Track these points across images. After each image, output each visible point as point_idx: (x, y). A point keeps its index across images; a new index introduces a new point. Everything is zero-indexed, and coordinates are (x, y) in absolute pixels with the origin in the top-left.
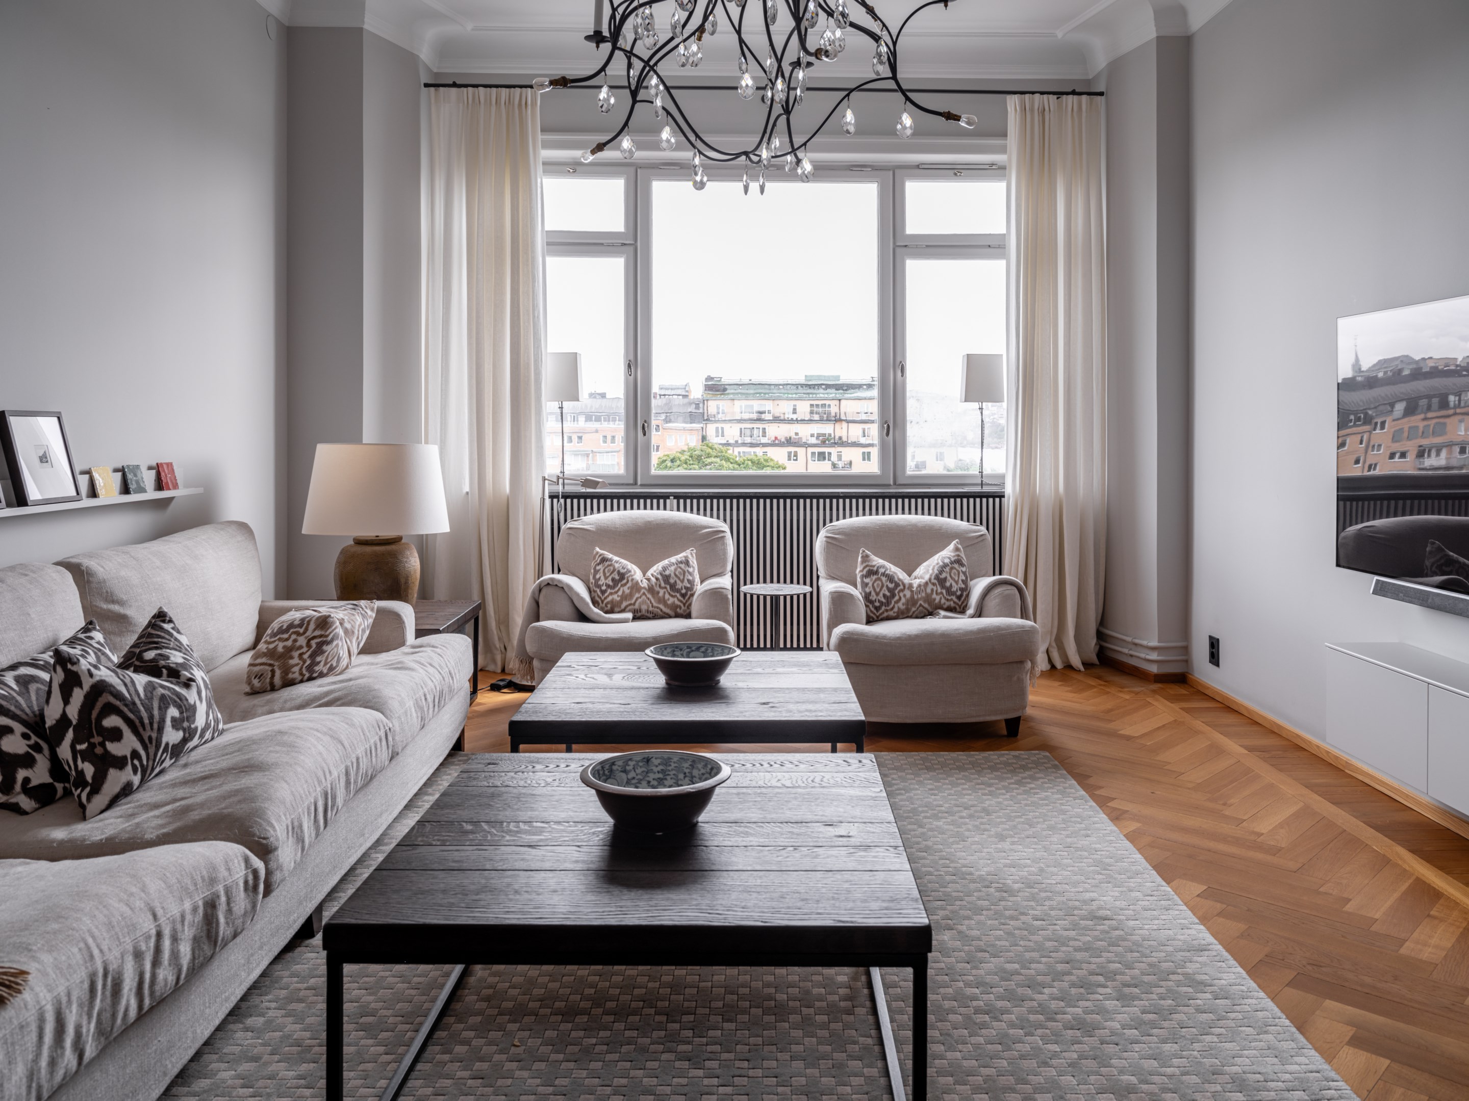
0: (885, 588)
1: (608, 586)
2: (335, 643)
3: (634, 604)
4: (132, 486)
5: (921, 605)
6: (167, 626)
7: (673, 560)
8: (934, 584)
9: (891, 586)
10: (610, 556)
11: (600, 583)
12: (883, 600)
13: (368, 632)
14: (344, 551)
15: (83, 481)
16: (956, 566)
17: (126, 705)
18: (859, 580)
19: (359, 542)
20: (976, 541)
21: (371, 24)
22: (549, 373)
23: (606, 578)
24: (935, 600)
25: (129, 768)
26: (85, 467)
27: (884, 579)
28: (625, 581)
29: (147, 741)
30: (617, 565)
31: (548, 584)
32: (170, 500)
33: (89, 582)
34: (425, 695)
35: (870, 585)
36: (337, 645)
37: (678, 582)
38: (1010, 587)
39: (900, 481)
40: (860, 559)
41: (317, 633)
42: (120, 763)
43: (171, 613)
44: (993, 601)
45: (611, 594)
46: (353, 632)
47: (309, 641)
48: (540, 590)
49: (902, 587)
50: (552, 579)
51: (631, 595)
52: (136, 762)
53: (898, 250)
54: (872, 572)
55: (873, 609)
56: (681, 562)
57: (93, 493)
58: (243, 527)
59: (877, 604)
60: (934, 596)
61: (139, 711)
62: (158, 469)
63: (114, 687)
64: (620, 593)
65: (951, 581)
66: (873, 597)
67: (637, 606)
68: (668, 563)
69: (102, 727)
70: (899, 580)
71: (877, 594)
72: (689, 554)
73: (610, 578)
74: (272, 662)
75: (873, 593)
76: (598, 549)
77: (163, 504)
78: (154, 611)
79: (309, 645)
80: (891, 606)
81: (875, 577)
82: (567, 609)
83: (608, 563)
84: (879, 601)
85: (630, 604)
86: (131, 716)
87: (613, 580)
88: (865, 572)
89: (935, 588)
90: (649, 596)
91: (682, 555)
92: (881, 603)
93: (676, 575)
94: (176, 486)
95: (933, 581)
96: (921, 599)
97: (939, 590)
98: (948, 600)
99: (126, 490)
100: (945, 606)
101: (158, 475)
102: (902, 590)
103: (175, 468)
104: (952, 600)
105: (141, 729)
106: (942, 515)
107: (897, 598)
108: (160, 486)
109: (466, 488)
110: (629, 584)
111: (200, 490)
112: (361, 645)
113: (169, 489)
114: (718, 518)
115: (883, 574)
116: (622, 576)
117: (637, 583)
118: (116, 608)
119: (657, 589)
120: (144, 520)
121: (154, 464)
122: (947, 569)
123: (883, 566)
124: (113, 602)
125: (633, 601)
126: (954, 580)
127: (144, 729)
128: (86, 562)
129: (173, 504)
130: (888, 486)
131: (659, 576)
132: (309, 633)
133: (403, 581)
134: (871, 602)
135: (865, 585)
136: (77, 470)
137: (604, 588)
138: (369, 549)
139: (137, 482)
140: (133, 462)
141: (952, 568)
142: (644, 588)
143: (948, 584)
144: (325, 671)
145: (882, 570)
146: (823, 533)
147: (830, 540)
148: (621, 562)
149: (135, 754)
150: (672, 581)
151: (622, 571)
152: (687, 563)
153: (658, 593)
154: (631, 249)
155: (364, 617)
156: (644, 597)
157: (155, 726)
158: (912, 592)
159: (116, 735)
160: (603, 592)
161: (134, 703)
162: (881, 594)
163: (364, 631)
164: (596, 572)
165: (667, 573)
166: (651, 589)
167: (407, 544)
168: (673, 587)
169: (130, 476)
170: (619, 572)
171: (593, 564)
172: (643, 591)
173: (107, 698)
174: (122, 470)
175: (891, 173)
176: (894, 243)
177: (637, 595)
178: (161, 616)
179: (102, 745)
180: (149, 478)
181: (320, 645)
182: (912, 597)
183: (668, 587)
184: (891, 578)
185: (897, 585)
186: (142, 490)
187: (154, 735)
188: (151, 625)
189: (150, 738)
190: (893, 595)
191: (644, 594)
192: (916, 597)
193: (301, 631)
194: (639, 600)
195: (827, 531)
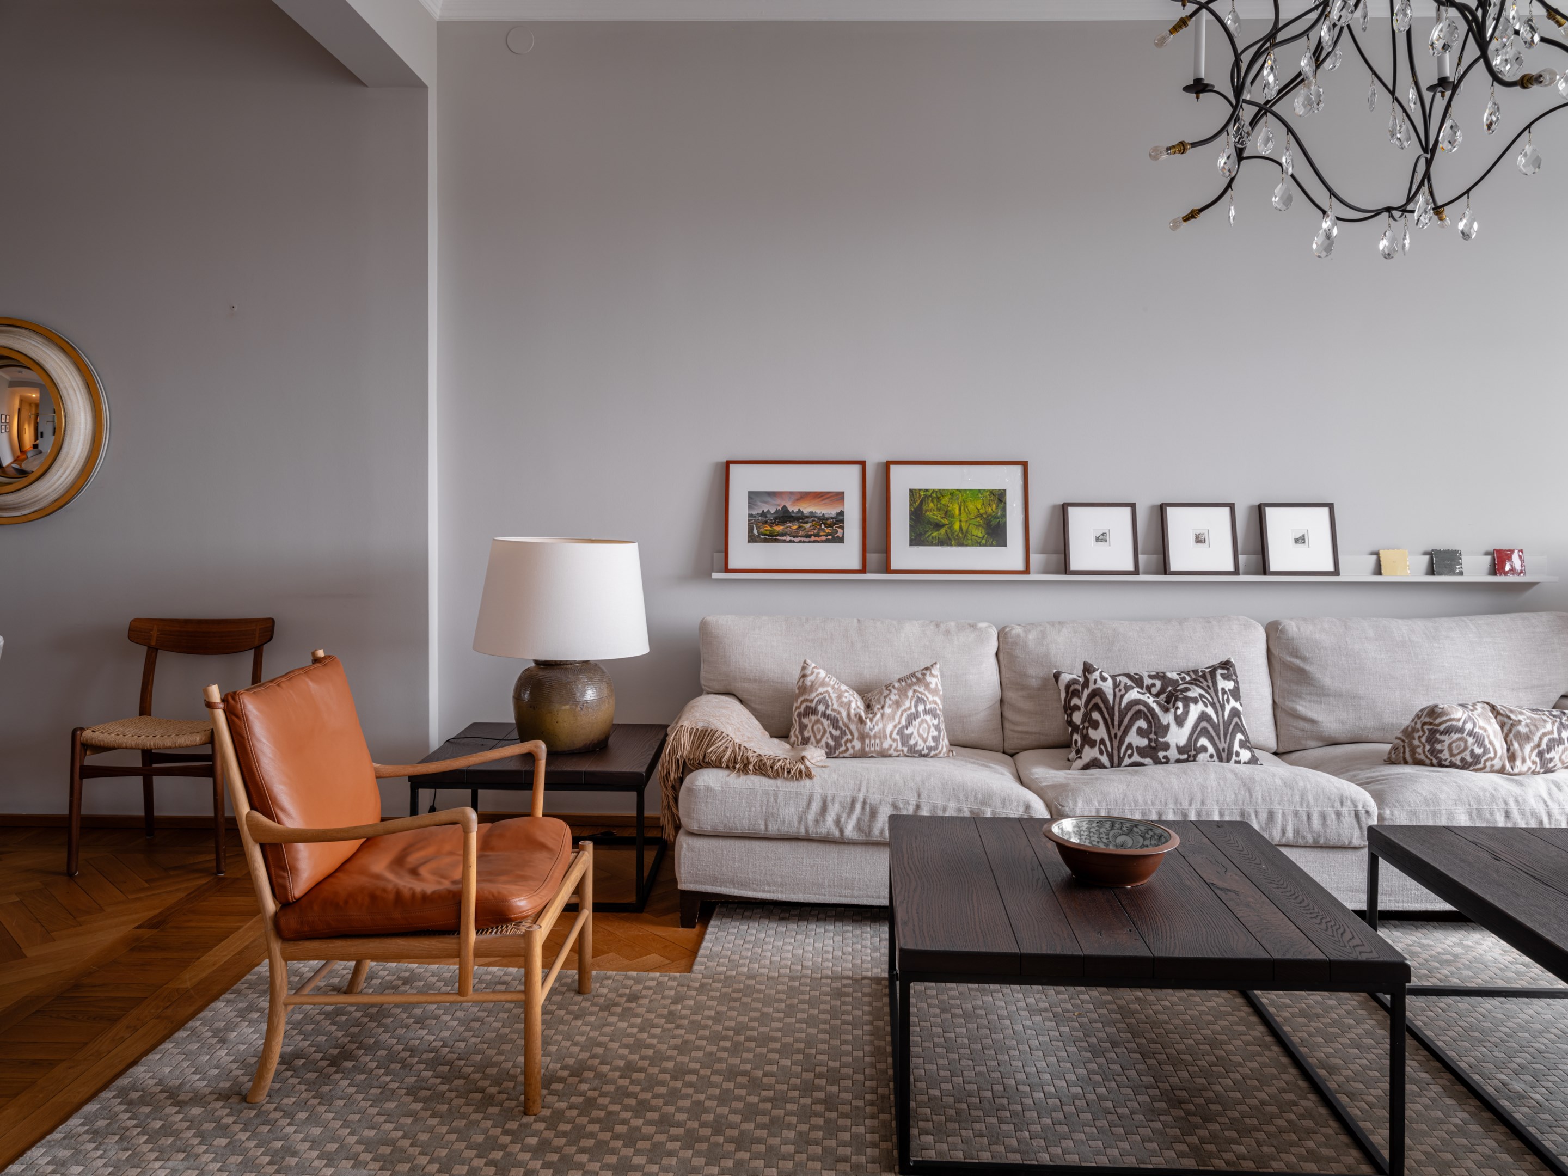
17: (1107, 708)
25: (1097, 748)
29: (1113, 736)
42: (1092, 744)
52: (1102, 747)
61: (1114, 715)
63: (1105, 695)
69: (1091, 716)
74: (1404, 738)
86: (1107, 716)
105: (1111, 727)
127: (1113, 728)
149: (1102, 741)
157: (1123, 728)
159: (1095, 725)
161: (1113, 708)
173: (1097, 700)
179: (1087, 728)
187: (1119, 734)
189: (1116, 735)
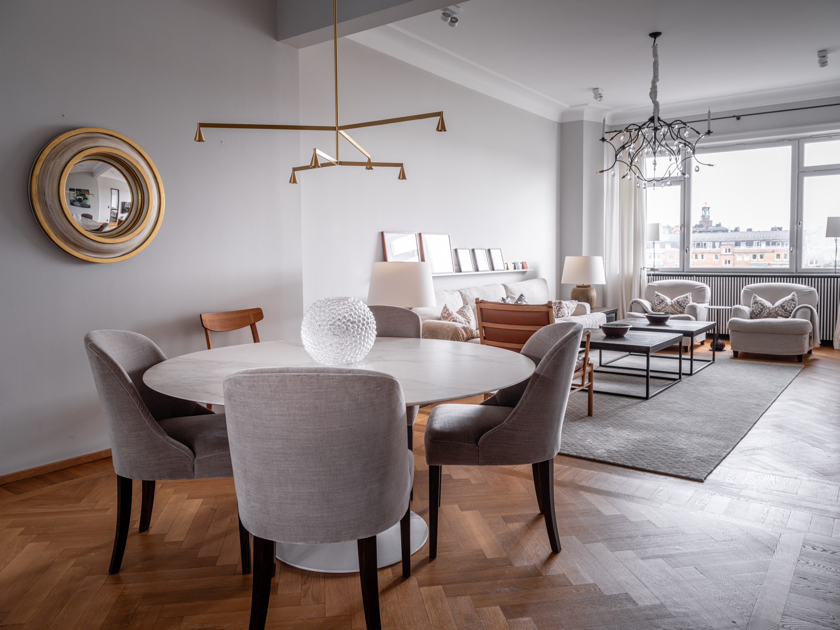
0: (759, 308)
1: (658, 304)
2: (563, 309)
3: (666, 310)
4: (516, 268)
5: (773, 315)
6: (523, 297)
7: (682, 296)
8: (779, 307)
9: (762, 307)
10: (659, 294)
11: (655, 303)
12: (758, 313)
13: (574, 309)
14: (573, 289)
15: (506, 266)
16: (791, 301)
18: (751, 305)
19: (578, 287)
20: (807, 293)
21: (586, 118)
22: (648, 231)
23: (657, 301)
24: (779, 313)
26: (506, 263)
27: (759, 305)
28: (663, 303)
30: (661, 297)
31: (635, 302)
32: (526, 272)
33: (507, 289)
34: (586, 324)
35: (754, 307)
36: (564, 310)
37: (683, 304)
38: (806, 309)
39: (798, 271)
40: (752, 298)
41: (559, 305)
43: (524, 295)
44: (798, 313)
45: (658, 307)
46: (570, 308)
47: (557, 307)
48: (632, 303)
49: (765, 308)
50: (636, 300)
51: (665, 307)
53: (800, 174)
54: (756, 303)
55: (754, 316)
56: (685, 297)
57: (508, 269)
58: (544, 280)
59: (756, 314)
60: (779, 312)
62: (523, 263)
64: (661, 306)
65: (787, 307)
66: (755, 311)
67: (667, 311)
68: (680, 298)
70: (765, 305)
71: (756, 310)
72: (689, 295)
73: (658, 302)
75: (755, 310)
76: (656, 292)
77: (524, 273)
78: (520, 294)
79: (556, 308)
80: (761, 315)
81: (756, 304)
82: (641, 310)
83: (659, 296)
84: (757, 313)
85: (665, 310)
87: (660, 302)
88: (753, 303)
89: (779, 309)
90: (671, 308)
91: (686, 295)
92: (758, 314)
93: (682, 301)
94: (527, 268)
95: (779, 306)
96: (773, 313)
97: (781, 310)
98: (785, 314)
99: (515, 268)
100: (784, 316)
101: (523, 265)
102: (766, 309)
103: (527, 263)
104: (787, 314)
106: (802, 284)
107: (763, 312)
108: (523, 268)
109: (618, 272)
110: (665, 304)
111: (533, 270)
112: (573, 312)
113: (525, 269)
114: (704, 283)
115: (760, 303)
116: (663, 301)
117: (667, 303)
118: (513, 295)
119: (674, 305)
120: (520, 277)
121: (522, 262)
122: (786, 302)
123: (761, 301)
124: (512, 294)
125: (666, 309)
126: (788, 306)
128: (507, 285)
129: (527, 273)
130: (793, 273)
131: (676, 302)
132: (557, 305)
133: (590, 299)
134: (754, 313)
135: (753, 307)
136: (504, 263)
137: (656, 305)
138: (580, 289)
139: (518, 267)
140: (517, 261)
141: (788, 302)
142: (670, 305)
143: (785, 308)
144: (561, 316)
145: (760, 302)
146: (744, 289)
147: (745, 292)
148: (663, 296)
150: (680, 303)
151: (663, 299)
152: (687, 297)
153: (675, 307)
154: (683, 182)
155: (573, 304)
156: (669, 308)
158: (769, 310)
160: (656, 306)
162: (758, 311)
163: (573, 308)
164: (655, 299)
165: (679, 300)
166: (672, 306)
167: (592, 288)
168: (680, 305)
169: (516, 265)
170: (662, 300)
171: (654, 297)
172: (669, 306)
174: (514, 263)
175: (797, 141)
176: (798, 171)
177: (667, 307)
178: (522, 295)
180: (520, 266)
181: (559, 308)
182: (769, 311)
183: (679, 305)
184: (762, 305)
185: (764, 307)
186: (518, 269)
188: (520, 297)
190: (762, 311)
191: (669, 307)
192: (771, 312)
193: (555, 304)
194: (668, 309)
195: (745, 288)
